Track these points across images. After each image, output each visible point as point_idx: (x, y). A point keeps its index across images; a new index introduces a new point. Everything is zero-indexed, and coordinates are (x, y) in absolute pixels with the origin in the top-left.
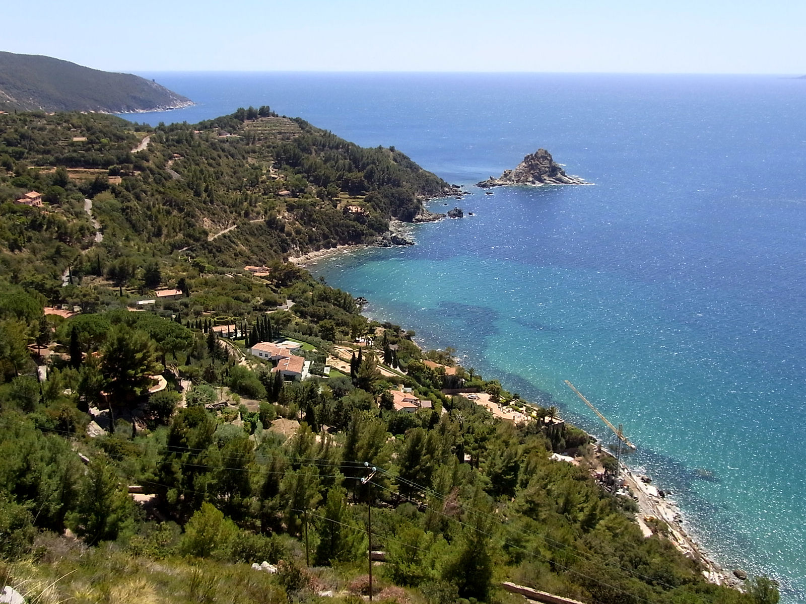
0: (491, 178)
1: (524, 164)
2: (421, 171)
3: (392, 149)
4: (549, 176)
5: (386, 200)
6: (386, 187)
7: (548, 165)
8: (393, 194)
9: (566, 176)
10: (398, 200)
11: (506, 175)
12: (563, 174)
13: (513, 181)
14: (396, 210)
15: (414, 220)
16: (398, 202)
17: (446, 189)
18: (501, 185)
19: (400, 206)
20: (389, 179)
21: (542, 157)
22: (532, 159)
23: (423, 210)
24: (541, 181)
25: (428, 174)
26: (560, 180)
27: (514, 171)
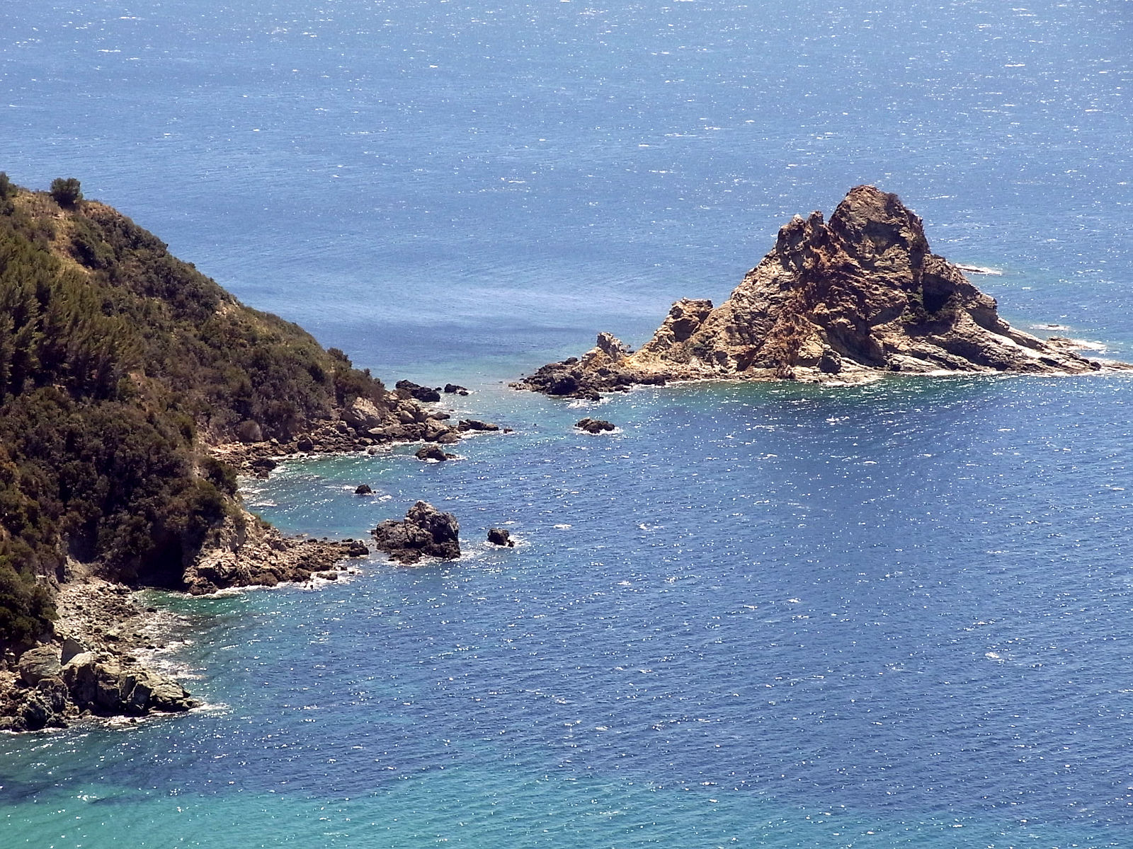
0: (603, 343)
1: (775, 269)
2: (224, 310)
3: (65, 195)
4: (912, 331)
5: (38, 472)
6: (34, 397)
7: (907, 273)
8: (72, 436)
9: (1004, 331)
10: (104, 467)
11: (682, 329)
12: (986, 317)
13: (721, 357)
14: (91, 525)
15: (190, 576)
16: (102, 482)
17: (365, 407)
18: (659, 380)
19: (111, 503)
20: (52, 357)
21: (872, 229)
22: (822, 239)
23: (240, 524)
24: (870, 355)
25: (262, 329)
26: (973, 352)
27: (723, 306)
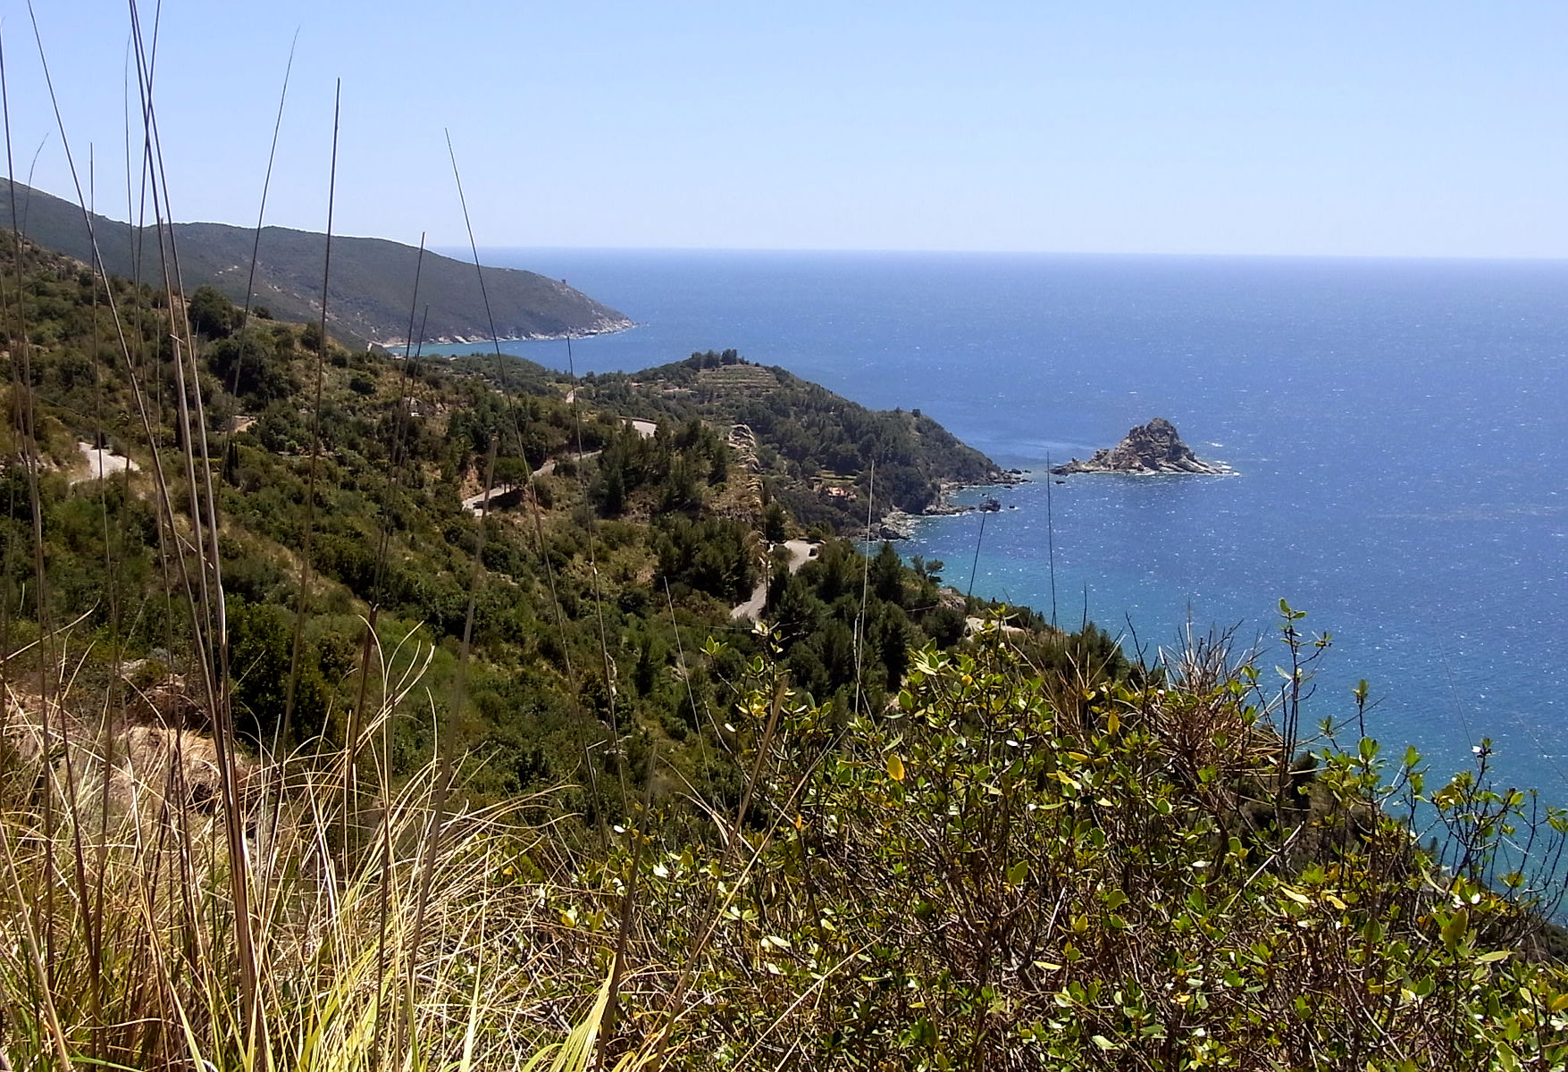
0: (1074, 460)
1: (1128, 441)
2: (958, 446)
3: (916, 413)
4: (1167, 461)
5: (888, 484)
6: (889, 465)
7: (1168, 444)
8: (897, 475)
9: (1195, 461)
10: (905, 483)
11: (1099, 457)
12: (1191, 458)
13: (1109, 466)
14: (900, 497)
15: (924, 512)
16: (904, 487)
17: (994, 474)
18: (1088, 471)
19: (906, 492)
20: (895, 455)
21: (1159, 430)
22: (1143, 433)
23: (939, 499)
24: (1154, 467)
25: (968, 451)
26: (1186, 468)
27: (1112, 451)
